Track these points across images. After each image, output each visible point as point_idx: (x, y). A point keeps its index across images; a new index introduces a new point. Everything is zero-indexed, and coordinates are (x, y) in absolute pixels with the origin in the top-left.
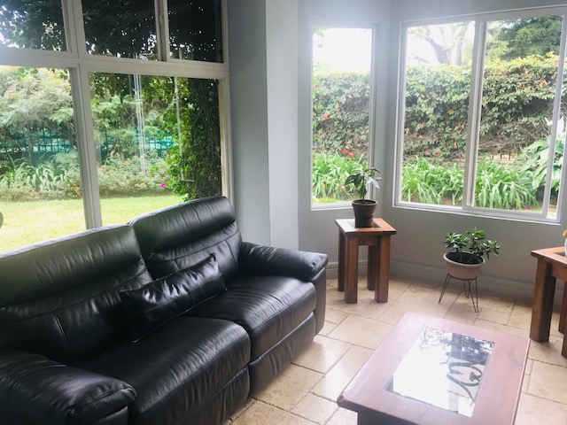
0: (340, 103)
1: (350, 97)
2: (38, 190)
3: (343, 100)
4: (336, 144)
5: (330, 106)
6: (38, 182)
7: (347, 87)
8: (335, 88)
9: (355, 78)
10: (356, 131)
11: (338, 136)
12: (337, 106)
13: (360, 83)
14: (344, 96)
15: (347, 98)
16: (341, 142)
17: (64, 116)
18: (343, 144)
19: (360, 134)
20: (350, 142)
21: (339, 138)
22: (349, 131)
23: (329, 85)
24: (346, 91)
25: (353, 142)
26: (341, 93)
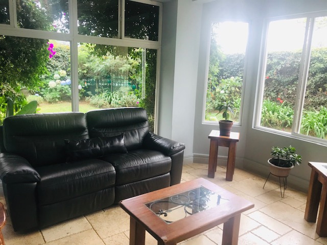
0: (277, 70)
1: (283, 66)
2: (110, 103)
3: (279, 68)
4: (272, 94)
5: (271, 71)
6: (111, 100)
7: (283, 59)
8: (275, 60)
9: (289, 54)
10: (286, 87)
11: (274, 90)
12: (275, 71)
13: (291, 58)
14: (280, 65)
15: (282, 67)
16: (276, 93)
17: (125, 68)
18: (278, 94)
19: (288, 89)
20: (282, 93)
21: (275, 91)
22: (281, 87)
23: (272, 58)
24: (282, 63)
25: (283, 94)
26: (278, 63)
